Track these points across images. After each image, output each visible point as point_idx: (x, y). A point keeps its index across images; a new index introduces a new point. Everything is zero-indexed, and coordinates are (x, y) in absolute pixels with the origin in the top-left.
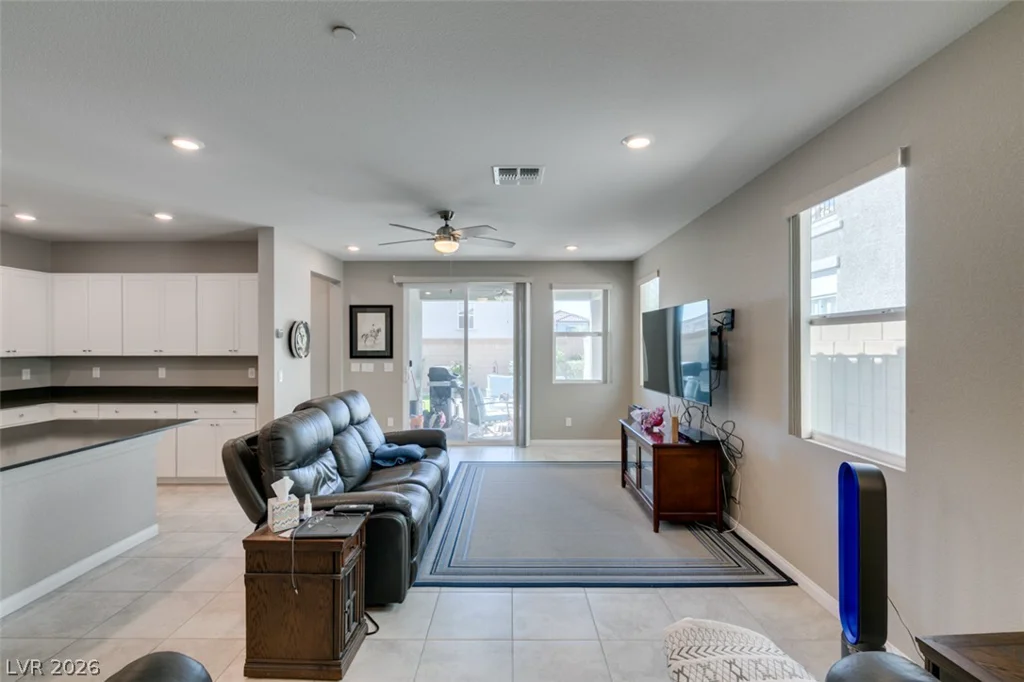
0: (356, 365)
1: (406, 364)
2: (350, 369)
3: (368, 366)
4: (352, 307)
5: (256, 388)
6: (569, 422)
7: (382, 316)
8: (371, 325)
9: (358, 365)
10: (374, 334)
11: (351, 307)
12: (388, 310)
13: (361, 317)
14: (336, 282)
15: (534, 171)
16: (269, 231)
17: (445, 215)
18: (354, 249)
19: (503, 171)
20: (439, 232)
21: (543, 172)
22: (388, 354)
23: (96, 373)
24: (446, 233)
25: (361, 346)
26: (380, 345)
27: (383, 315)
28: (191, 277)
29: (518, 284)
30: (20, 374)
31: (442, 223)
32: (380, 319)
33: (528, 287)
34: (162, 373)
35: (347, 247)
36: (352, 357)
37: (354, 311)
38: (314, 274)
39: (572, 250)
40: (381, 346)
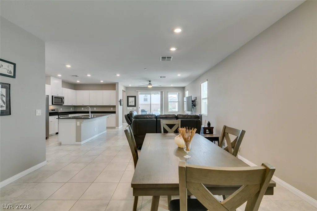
0: (129, 108)
1: (138, 108)
3: (131, 108)
4: (128, 96)
5: (116, 111)
7: (134, 98)
8: (131, 100)
10: (132, 102)
12: (135, 97)
14: (125, 91)
15: (165, 77)
16: (118, 83)
17: (150, 81)
19: (160, 77)
20: (149, 84)
21: (166, 77)
22: (135, 106)
23: (83, 109)
24: (150, 84)
25: (130, 104)
28: (102, 91)
29: (161, 92)
30: (70, 109)
31: (149, 82)
33: (163, 92)
34: (95, 109)
36: (128, 106)
37: (128, 97)
38: (123, 90)
39: (172, 85)
40: (134, 104)
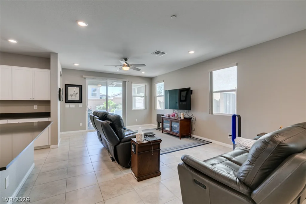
0: (68, 105)
2: (65, 107)
3: (72, 105)
5: (50, 112)
6: (136, 120)
8: (74, 91)
9: (69, 105)
10: (75, 95)
11: (66, 85)
12: (80, 87)
13: (70, 88)
15: (164, 53)
16: (55, 54)
17: (126, 59)
18: (76, 65)
22: (80, 101)
25: (70, 99)
26: (77, 98)
27: (78, 88)
29: (123, 81)
32: (77, 90)
33: (126, 82)
35: (74, 64)
36: (66, 102)
38: (60, 72)
39: (143, 73)
